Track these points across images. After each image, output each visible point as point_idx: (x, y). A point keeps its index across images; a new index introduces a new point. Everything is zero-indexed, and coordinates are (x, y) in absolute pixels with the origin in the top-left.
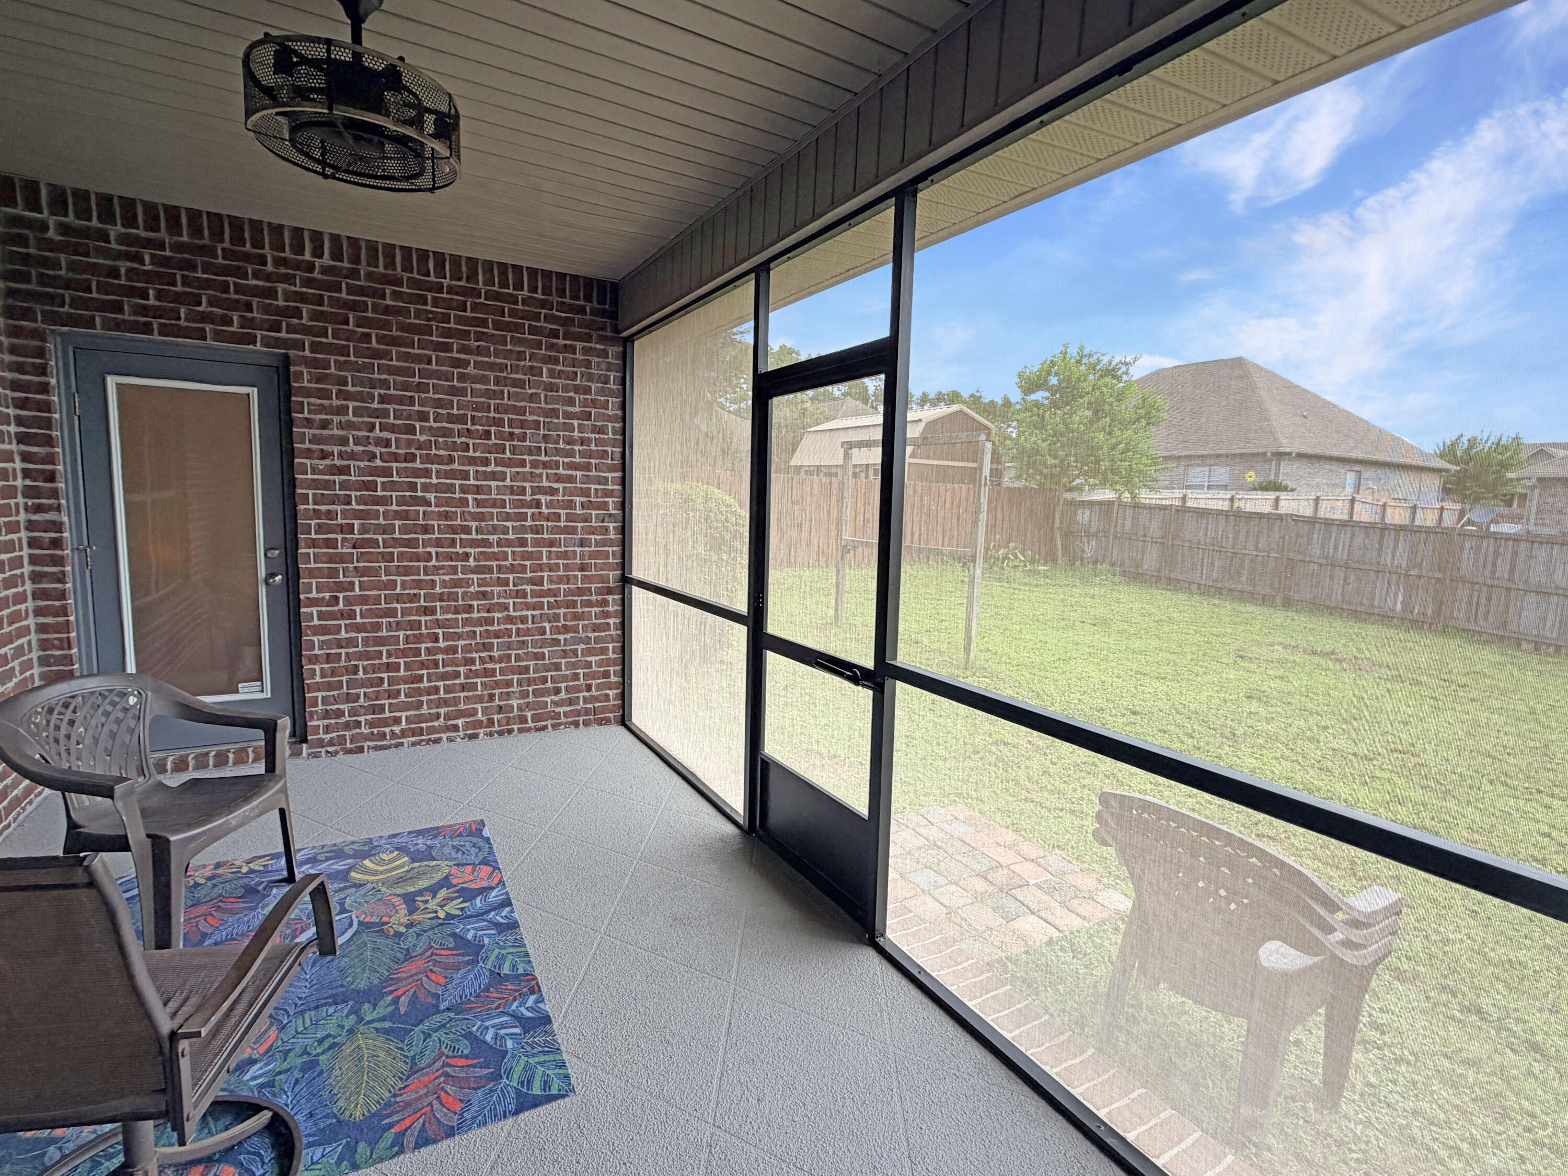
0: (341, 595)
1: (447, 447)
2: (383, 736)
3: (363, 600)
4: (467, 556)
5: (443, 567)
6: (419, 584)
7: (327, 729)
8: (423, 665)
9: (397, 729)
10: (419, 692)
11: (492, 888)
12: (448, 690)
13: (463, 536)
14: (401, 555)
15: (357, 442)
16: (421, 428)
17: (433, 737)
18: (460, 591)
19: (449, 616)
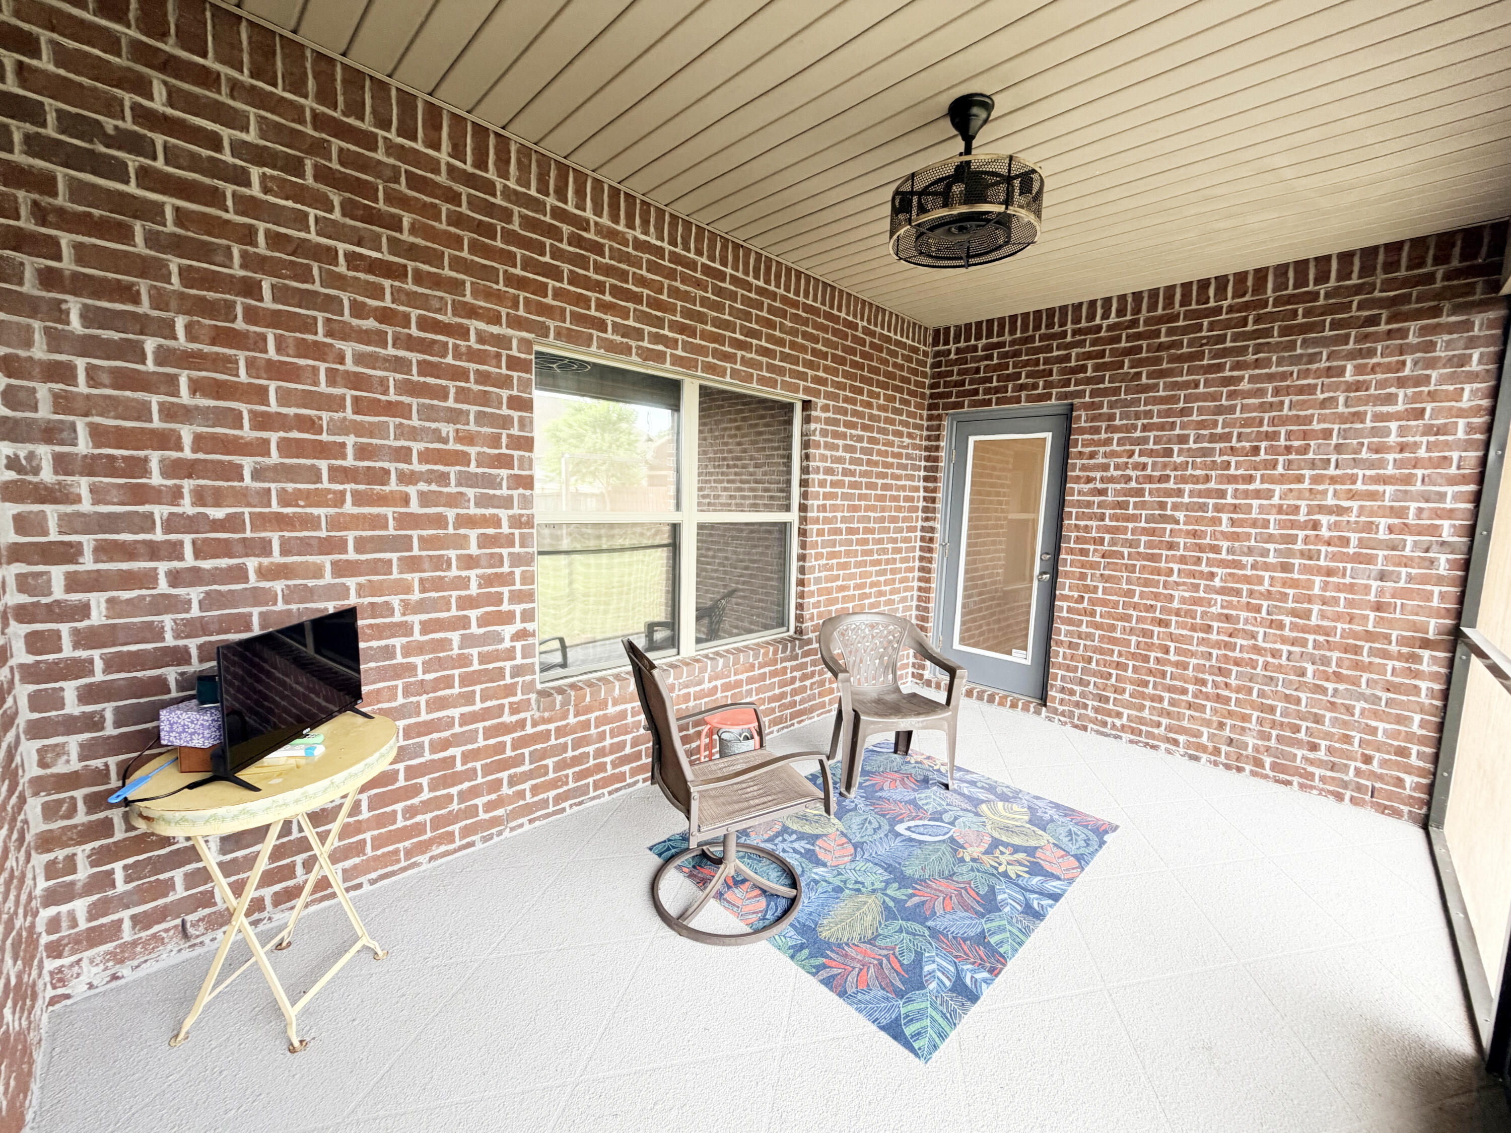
0: (1086, 596)
1: (1205, 466)
2: (1105, 724)
3: (1104, 603)
4: (1212, 575)
5: (1184, 584)
6: (1156, 596)
7: (1062, 701)
8: (1150, 672)
9: (1118, 723)
10: (1143, 696)
11: (1059, 879)
12: (1172, 703)
13: (1211, 555)
14: (1143, 567)
15: (1117, 467)
16: (1180, 450)
17: (1151, 742)
18: (1199, 609)
19: (1184, 632)
